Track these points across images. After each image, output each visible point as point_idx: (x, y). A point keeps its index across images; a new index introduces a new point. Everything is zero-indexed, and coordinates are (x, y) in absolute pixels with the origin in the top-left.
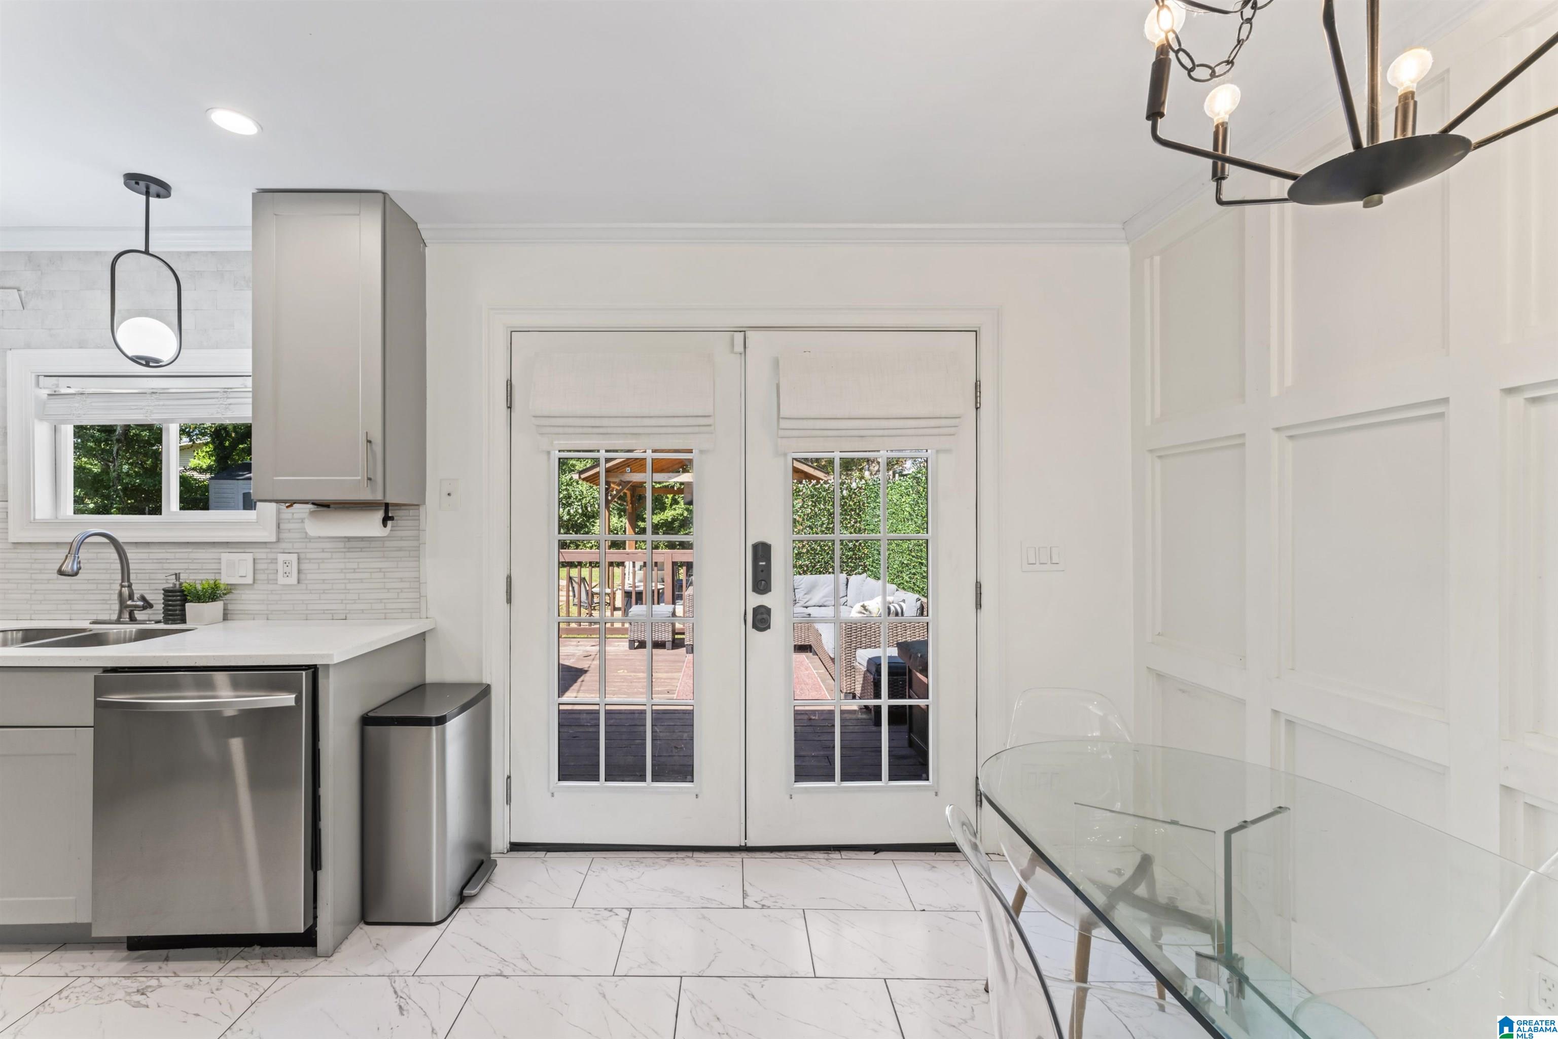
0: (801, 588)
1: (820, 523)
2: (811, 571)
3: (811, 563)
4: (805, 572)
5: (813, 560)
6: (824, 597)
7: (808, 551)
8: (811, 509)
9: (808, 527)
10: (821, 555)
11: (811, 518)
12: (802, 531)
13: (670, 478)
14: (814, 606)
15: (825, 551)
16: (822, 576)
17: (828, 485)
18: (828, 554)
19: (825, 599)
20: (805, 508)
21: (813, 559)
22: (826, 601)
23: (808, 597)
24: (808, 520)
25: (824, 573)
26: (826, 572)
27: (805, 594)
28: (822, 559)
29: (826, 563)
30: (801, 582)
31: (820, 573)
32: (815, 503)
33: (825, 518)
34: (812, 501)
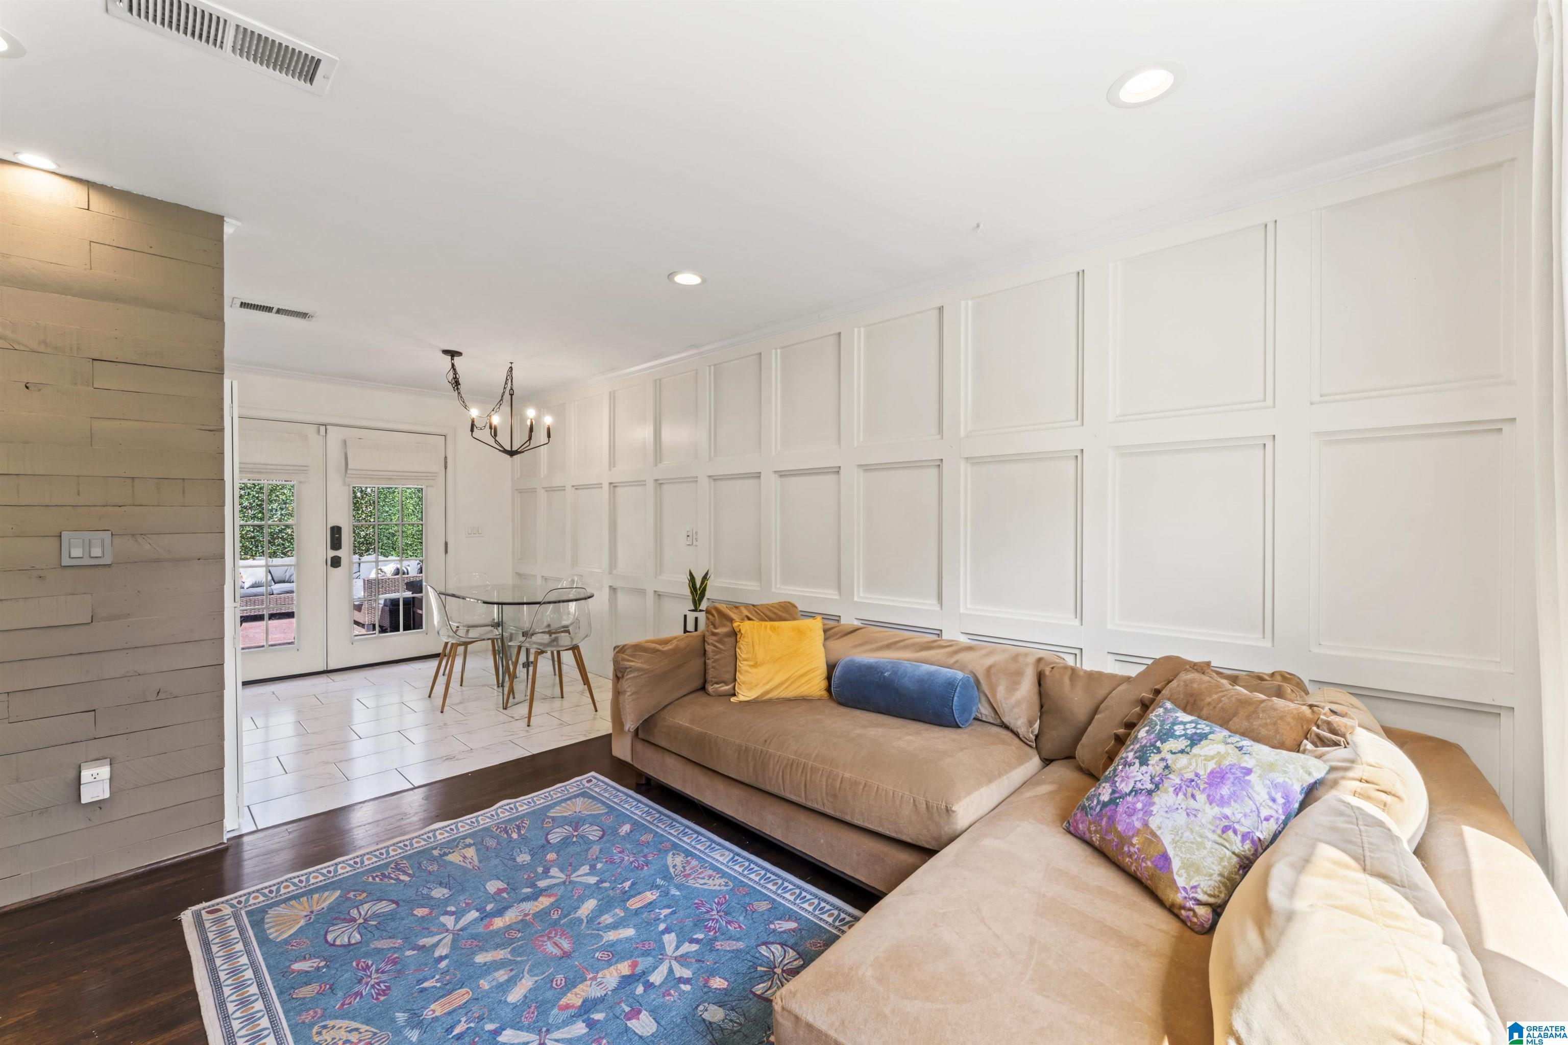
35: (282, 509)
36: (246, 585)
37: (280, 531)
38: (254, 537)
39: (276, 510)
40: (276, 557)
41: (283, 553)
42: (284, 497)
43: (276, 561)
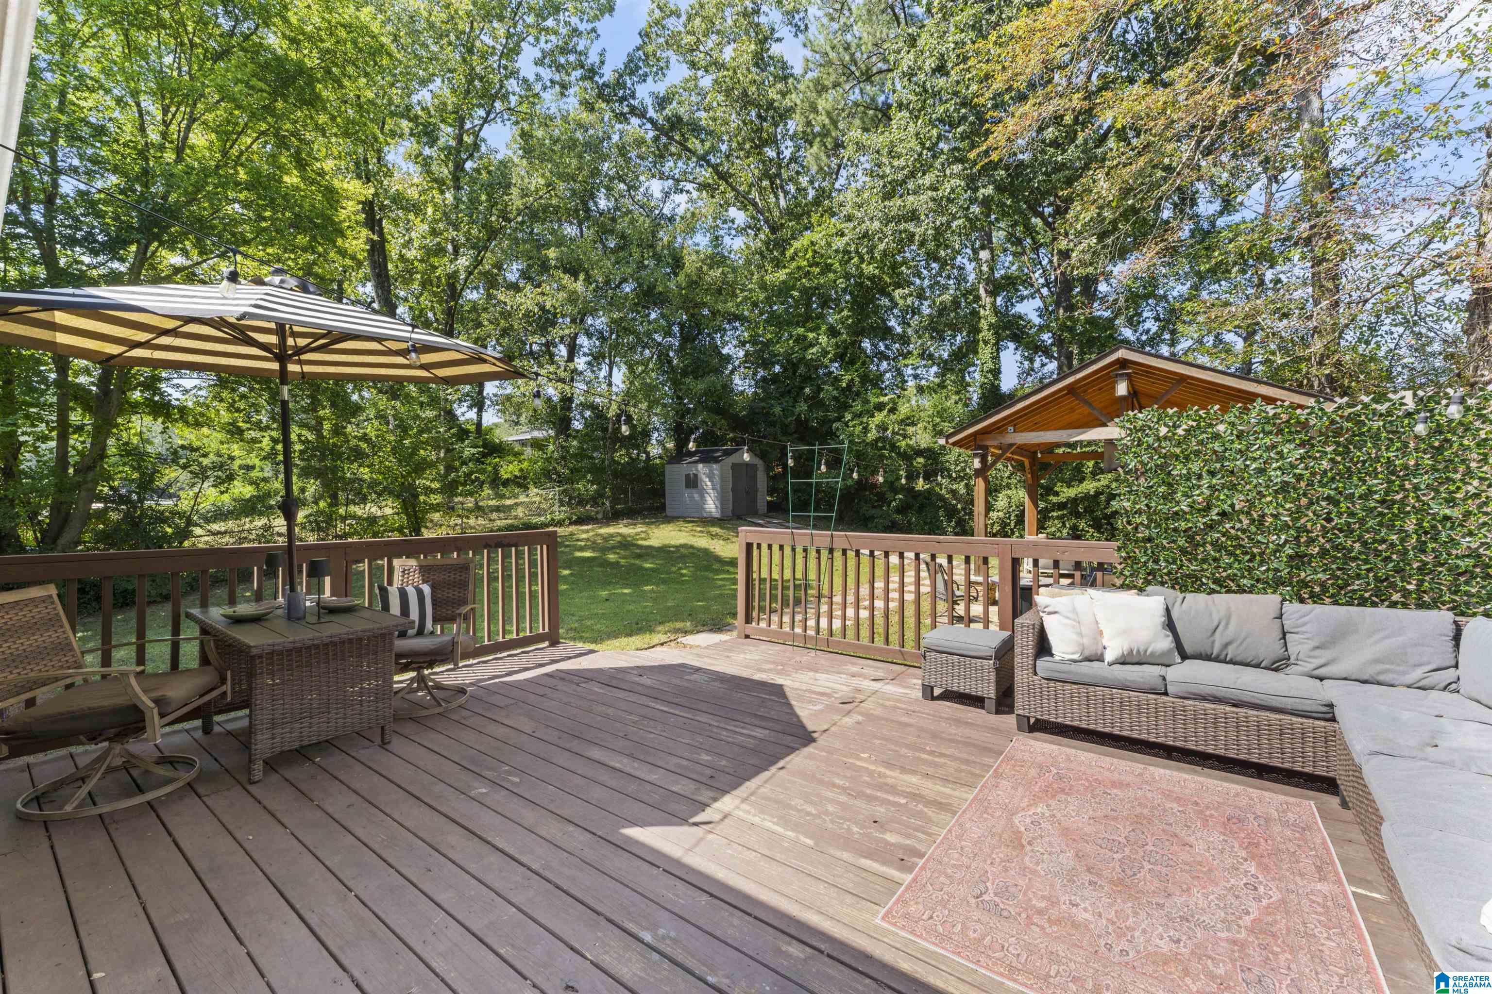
0: (1303, 633)
1: (1363, 489)
2: (1332, 596)
3: (1334, 576)
4: (1316, 598)
5: (1339, 573)
6: (1377, 661)
7: (1323, 553)
8: (1332, 460)
9: (1324, 499)
10: (1366, 562)
11: (1333, 479)
12: (1308, 509)
13: (1071, 436)
14: (1345, 679)
15: (1378, 553)
16: (1368, 610)
17: (1387, 404)
18: (1387, 559)
19: (1380, 667)
20: (1315, 458)
21: (1339, 569)
22: (1379, 673)
23: (1324, 656)
24: (1324, 486)
25: (1374, 605)
26: (1383, 601)
27: (1318, 648)
28: (1369, 570)
29: (1382, 581)
30: (1307, 619)
31: (1363, 602)
32: (1346, 447)
33: (1376, 478)
34: (1338, 444)
35: (1212, 474)
36: (1109, 656)
37: (1211, 527)
38: (1150, 540)
39: (1200, 477)
40: (1197, 591)
41: (1216, 581)
42: (1217, 446)
43: (1196, 601)
